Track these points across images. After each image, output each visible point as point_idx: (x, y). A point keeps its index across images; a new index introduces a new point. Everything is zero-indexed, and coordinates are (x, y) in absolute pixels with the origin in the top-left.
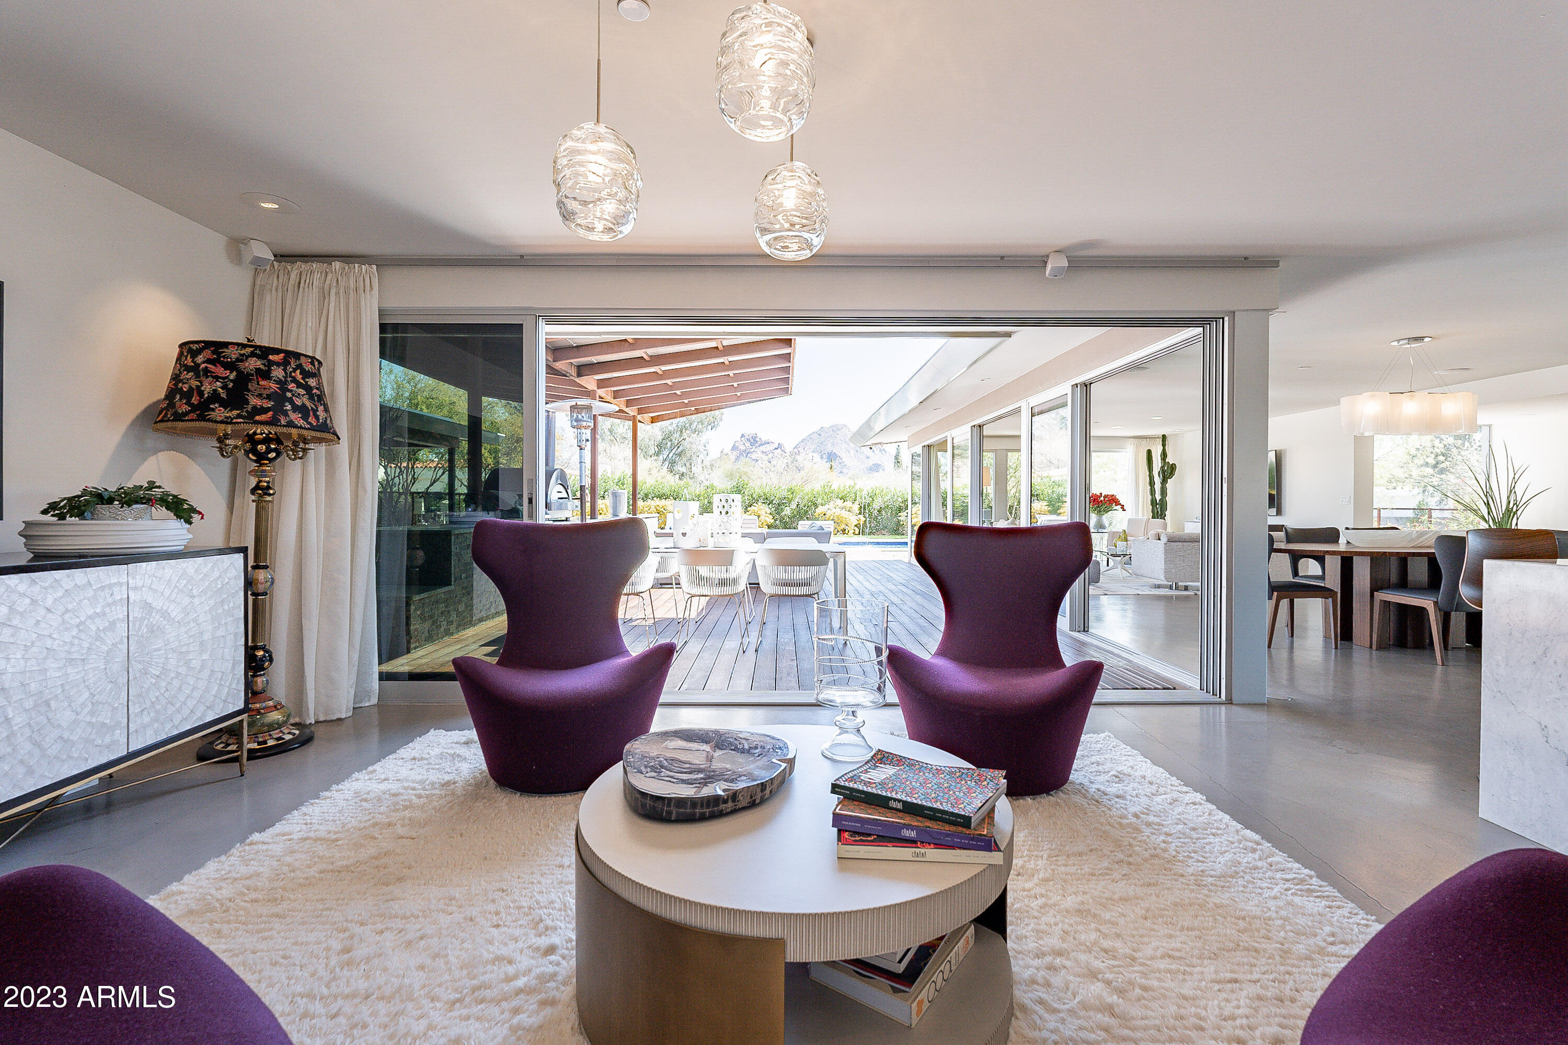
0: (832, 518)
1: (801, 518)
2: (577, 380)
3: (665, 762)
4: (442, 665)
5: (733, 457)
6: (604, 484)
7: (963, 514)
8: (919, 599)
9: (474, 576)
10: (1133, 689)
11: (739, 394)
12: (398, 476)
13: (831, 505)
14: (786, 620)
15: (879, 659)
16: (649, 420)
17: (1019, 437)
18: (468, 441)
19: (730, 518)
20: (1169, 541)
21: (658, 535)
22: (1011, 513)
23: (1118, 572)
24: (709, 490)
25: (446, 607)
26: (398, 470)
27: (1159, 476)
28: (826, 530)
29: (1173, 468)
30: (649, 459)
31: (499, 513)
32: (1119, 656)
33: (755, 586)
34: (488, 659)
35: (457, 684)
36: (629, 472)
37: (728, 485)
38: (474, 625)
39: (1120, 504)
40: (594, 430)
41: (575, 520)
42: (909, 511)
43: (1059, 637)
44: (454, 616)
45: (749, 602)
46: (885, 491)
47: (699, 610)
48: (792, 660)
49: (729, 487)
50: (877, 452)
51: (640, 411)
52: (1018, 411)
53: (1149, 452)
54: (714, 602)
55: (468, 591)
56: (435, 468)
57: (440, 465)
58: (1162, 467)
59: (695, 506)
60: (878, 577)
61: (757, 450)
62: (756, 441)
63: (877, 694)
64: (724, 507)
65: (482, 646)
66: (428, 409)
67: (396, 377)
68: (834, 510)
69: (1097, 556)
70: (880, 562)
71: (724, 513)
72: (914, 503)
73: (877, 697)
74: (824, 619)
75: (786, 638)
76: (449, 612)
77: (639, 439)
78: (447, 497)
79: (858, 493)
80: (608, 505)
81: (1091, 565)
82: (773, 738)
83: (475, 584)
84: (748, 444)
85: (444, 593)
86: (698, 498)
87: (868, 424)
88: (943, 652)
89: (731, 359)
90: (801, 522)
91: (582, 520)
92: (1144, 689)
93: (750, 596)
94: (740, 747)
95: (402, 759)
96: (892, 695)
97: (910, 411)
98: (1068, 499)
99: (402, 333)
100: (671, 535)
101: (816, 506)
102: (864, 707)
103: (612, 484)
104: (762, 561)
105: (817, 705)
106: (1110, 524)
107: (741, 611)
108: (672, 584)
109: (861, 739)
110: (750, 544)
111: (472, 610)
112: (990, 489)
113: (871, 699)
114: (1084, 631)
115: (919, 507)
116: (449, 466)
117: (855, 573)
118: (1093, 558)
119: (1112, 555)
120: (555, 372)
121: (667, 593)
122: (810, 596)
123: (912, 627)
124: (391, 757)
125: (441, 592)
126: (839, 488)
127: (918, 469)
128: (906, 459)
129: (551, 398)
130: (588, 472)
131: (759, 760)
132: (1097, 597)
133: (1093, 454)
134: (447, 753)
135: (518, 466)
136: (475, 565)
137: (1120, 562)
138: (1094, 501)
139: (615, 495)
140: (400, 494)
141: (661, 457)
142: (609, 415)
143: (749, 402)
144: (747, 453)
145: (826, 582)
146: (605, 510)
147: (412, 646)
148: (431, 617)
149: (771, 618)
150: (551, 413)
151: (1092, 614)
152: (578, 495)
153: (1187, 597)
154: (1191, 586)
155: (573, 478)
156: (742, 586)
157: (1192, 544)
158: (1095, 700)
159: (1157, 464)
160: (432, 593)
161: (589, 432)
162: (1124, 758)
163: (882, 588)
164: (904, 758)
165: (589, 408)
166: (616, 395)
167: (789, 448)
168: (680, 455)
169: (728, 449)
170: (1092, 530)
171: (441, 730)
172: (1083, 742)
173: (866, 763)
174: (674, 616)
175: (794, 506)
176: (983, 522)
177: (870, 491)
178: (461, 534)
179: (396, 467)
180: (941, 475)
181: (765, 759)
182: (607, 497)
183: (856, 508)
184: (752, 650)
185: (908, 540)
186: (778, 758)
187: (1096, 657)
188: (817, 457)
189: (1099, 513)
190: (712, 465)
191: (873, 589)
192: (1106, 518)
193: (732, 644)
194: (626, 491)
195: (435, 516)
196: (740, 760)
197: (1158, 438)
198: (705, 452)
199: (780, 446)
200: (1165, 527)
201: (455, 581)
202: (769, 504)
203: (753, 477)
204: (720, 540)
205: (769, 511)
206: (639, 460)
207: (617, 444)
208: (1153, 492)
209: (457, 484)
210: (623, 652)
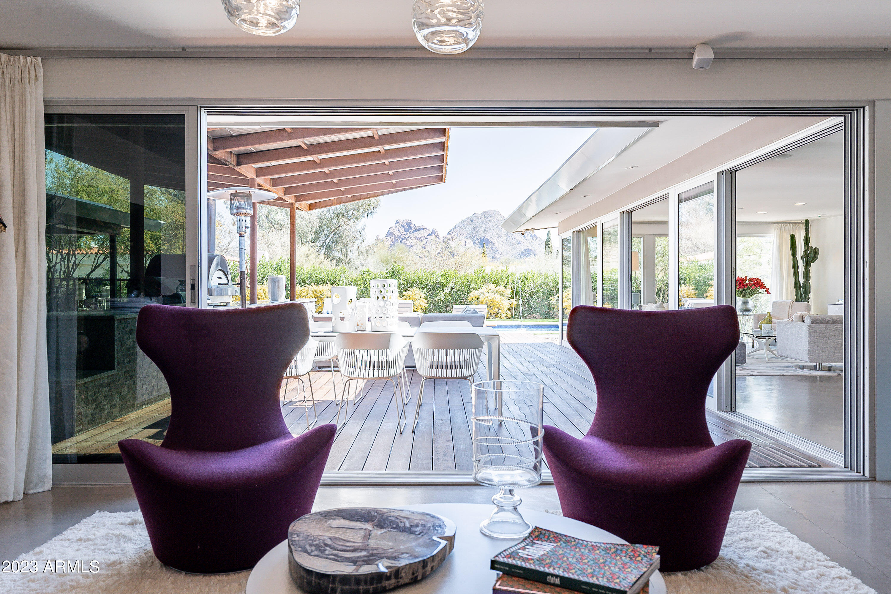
0: (485, 301)
1: (455, 302)
2: (237, 169)
3: (329, 540)
4: (106, 448)
5: (388, 244)
6: (262, 270)
7: (613, 298)
8: (570, 380)
9: (138, 361)
10: (780, 467)
11: (394, 182)
12: (60, 263)
13: (484, 290)
14: (441, 402)
15: (535, 439)
16: (307, 207)
17: (666, 223)
18: (131, 228)
19: (387, 303)
20: (812, 323)
21: (316, 319)
22: (659, 296)
23: (764, 353)
24: (365, 275)
25: (110, 391)
26: (59, 257)
27: (803, 260)
28: (480, 314)
29: (816, 252)
30: (307, 245)
31: (161, 298)
32: (766, 435)
33: (411, 369)
34: (151, 441)
35: (122, 468)
36: (287, 257)
37: (384, 270)
38: (137, 409)
39: (765, 287)
40: (253, 218)
41: (235, 305)
42: (560, 295)
43: (707, 417)
44: (116, 400)
45: (405, 384)
46: (536, 276)
47: (357, 393)
48: (449, 441)
49: (384, 273)
50: (529, 238)
51: (298, 199)
52: (665, 197)
53: (793, 237)
54: (370, 385)
55: (131, 375)
56: (96, 254)
57: (100, 252)
58: (806, 251)
59: (352, 291)
60: (530, 359)
61: (411, 236)
62: (410, 228)
63: (534, 474)
64: (381, 292)
65: (145, 428)
66: (88, 197)
67: (56, 166)
68: (487, 295)
69: (743, 339)
70: (532, 345)
71: (380, 297)
72: (564, 287)
73: (534, 476)
74: (481, 401)
75: (442, 419)
76: (112, 395)
77: (297, 226)
78: (108, 282)
79: (510, 277)
80: (267, 290)
81: (737, 348)
82: (433, 517)
83: (138, 368)
84: (402, 230)
85: (108, 377)
86: (354, 282)
87: (520, 211)
88: (595, 432)
89: (387, 147)
90: (455, 306)
91: (242, 306)
92: (791, 467)
93: (405, 379)
94: (401, 525)
95: (69, 540)
96: (547, 475)
97: (561, 198)
98: (715, 283)
99: (67, 123)
100: (329, 319)
101: (469, 290)
102: (521, 486)
103: (270, 270)
104: (418, 344)
105: (476, 484)
106: (755, 307)
107: (398, 393)
108: (330, 367)
109: (517, 517)
110: (407, 329)
111: (134, 393)
112: (638, 274)
113: (527, 478)
114: (731, 411)
115: (570, 291)
116: (111, 253)
117: (507, 355)
118: (740, 341)
119: (757, 337)
120: (215, 161)
121: (325, 377)
122: (465, 378)
123: (565, 408)
124: (57, 538)
125: (104, 376)
126: (492, 273)
127: (569, 254)
128: (556, 244)
129: (212, 186)
130: (247, 258)
131: (420, 538)
132: (743, 378)
133: (739, 239)
134: (112, 534)
135: (179, 253)
136: (139, 350)
137: (765, 344)
138: (739, 285)
139: (274, 281)
140: (62, 280)
141: (318, 244)
142: (268, 202)
143: (404, 190)
144: (402, 239)
145: (480, 365)
146: (263, 295)
147: (76, 429)
148: (95, 400)
149: (427, 401)
150: (211, 201)
151: (739, 394)
152: (238, 280)
153: (831, 378)
154: (834, 366)
155: (232, 264)
156: (400, 368)
157: (835, 326)
158: (743, 478)
159: (801, 248)
160: (96, 377)
161: (248, 219)
162: (772, 534)
163: (535, 370)
164: (561, 535)
165: (248, 196)
166: (275, 183)
167: (442, 234)
168: (336, 241)
169: (383, 236)
170: (738, 313)
171: (106, 512)
172: (732, 519)
173: (524, 540)
174: (333, 398)
175: (448, 290)
176: (633, 305)
177: (522, 275)
178: (124, 319)
179: (57, 254)
180: (590, 259)
181: (426, 537)
182: (265, 282)
183: (508, 292)
184: (408, 433)
185: (559, 323)
186: (439, 536)
187: (741, 435)
188: (470, 244)
189: (745, 296)
190: (367, 251)
191: (526, 371)
192: (751, 302)
193: (390, 425)
194: (284, 277)
195: (96, 301)
196: (402, 538)
197: (801, 223)
198: (361, 238)
199: (433, 232)
200: (808, 309)
201: (118, 364)
202: (423, 289)
203: (409, 263)
204: (377, 324)
205: (423, 296)
206: (297, 246)
207: (274, 231)
208: (796, 276)
209: (119, 270)
210: (285, 433)
